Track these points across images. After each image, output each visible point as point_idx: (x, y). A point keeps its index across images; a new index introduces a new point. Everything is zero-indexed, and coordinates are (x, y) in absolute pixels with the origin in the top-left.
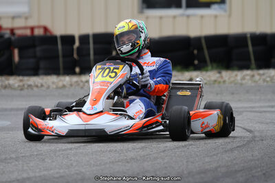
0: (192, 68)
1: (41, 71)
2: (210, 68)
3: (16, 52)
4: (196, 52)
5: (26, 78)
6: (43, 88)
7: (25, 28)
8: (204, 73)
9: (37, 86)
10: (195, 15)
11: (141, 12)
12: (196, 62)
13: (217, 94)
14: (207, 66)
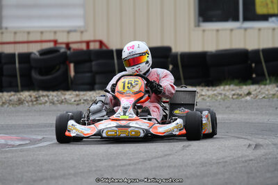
0: (250, 82)
1: (96, 86)
2: (268, 81)
3: (72, 66)
4: (253, 65)
5: (82, 93)
7: (81, 42)
8: (262, 87)
10: (252, 28)
11: (199, 26)
12: (254, 76)
13: (276, 108)
14: (266, 80)
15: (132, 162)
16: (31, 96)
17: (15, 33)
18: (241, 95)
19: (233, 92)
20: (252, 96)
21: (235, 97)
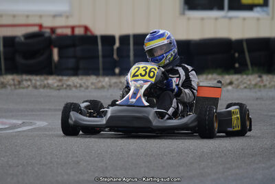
0: (232, 71)
1: (80, 72)
2: (251, 71)
4: (237, 55)
5: (65, 78)
6: (82, 89)
7: (66, 27)
8: (245, 76)
9: (76, 87)
10: (236, 17)
11: (183, 14)
12: (237, 65)
14: (248, 69)
16: (13, 80)
18: (223, 84)
20: (234, 85)
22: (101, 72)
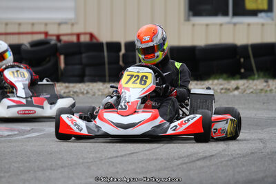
0: (238, 76)
1: (86, 79)
2: (256, 76)
3: (62, 58)
4: (242, 60)
5: (71, 85)
6: (88, 95)
7: (72, 34)
8: (251, 81)
9: (82, 93)
10: (241, 23)
11: (188, 20)
12: (242, 70)
13: (264, 103)
14: (254, 75)
15: (119, 154)
17: (7, 24)
18: (229, 89)
19: (222, 87)
20: (240, 90)
21: (223, 91)
22: (107, 78)
